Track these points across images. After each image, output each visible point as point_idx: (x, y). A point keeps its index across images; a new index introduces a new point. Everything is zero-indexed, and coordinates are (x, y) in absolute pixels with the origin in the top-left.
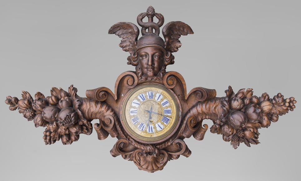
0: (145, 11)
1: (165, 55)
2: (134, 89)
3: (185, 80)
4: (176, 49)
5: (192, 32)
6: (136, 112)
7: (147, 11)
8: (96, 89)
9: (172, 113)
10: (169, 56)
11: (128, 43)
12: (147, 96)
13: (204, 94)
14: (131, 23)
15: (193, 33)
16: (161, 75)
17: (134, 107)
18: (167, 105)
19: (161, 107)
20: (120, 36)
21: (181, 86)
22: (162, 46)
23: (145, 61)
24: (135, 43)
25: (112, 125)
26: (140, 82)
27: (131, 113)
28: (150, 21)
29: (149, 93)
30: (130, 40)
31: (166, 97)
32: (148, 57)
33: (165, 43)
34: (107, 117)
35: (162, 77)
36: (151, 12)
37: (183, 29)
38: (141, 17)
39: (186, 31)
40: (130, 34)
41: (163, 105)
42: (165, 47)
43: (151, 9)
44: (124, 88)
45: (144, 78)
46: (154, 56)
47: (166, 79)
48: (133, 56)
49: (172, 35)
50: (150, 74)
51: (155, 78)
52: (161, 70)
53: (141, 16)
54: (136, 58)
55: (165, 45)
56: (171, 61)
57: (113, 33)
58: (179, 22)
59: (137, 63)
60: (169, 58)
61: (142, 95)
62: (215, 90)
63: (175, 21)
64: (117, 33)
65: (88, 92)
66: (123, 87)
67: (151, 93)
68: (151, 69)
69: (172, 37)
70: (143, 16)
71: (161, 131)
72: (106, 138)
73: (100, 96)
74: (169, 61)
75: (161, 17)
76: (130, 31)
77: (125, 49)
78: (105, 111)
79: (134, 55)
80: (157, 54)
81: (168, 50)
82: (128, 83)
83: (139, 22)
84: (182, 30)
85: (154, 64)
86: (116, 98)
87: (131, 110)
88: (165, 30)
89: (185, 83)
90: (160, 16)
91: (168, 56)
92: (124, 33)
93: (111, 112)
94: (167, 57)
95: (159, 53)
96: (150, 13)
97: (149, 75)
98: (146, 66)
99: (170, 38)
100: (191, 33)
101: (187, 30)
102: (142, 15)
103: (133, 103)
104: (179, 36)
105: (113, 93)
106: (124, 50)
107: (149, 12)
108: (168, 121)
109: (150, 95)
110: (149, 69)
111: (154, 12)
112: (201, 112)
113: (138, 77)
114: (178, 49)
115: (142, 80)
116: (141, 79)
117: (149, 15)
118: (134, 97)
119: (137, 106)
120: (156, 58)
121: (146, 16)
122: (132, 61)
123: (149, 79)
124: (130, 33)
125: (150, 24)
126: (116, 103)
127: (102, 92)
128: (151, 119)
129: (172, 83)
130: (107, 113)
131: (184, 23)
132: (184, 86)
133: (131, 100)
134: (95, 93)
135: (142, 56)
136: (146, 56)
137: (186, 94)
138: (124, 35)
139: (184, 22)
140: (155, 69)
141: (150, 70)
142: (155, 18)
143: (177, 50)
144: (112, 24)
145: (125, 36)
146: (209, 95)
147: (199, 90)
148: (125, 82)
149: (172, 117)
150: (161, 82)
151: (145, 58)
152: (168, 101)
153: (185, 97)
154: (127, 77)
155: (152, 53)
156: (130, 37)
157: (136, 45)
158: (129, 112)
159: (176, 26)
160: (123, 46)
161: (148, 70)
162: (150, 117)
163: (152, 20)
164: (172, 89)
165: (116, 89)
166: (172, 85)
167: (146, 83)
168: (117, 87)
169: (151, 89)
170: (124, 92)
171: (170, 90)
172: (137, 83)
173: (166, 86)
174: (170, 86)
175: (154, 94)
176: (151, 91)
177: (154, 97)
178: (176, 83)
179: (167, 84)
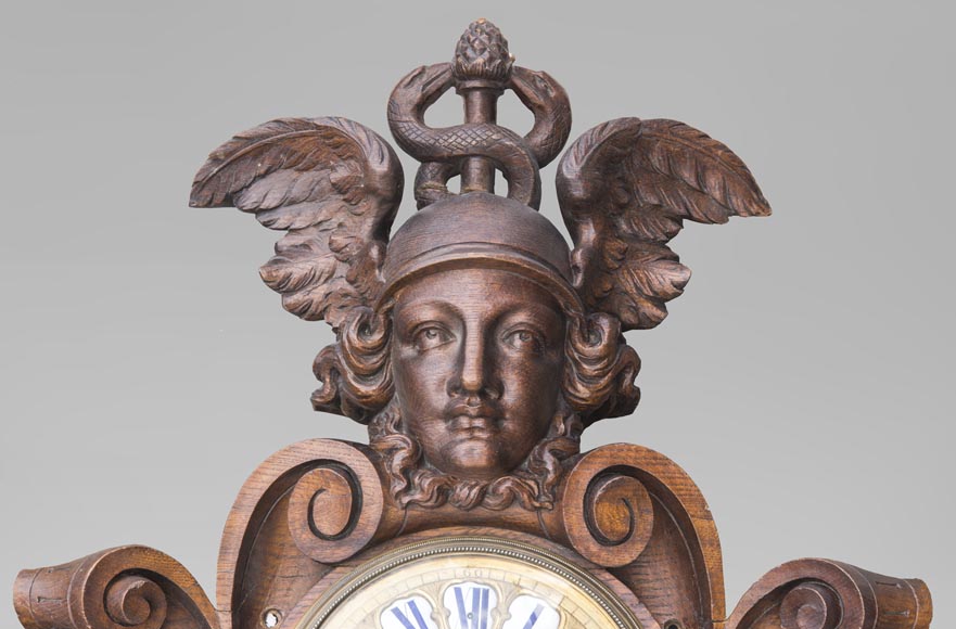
0: (442, 54)
1: (576, 337)
2: (358, 569)
3: (711, 507)
4: (649, 309)
5: (756, 203)
7: (461, 52)
8: (88, 561)
10: (605, 341)
11: (323, 261)
12: (448, 613)
13: (844, 598)
14: (349, 122)
15: (764, 208)
16: (550, 467)
20: (266, 217)
21: (683, 555)
22: (554, 268)
23: (435, 368)
24: (374, 252)
26: (396, 513)
28: (477, 115)
29: (458, 592)
30: (340, 240)
31: (583, 619)
32: (459, 336)
33: (578, 257)
35: (551, 477)
36: (486, 55)
37: (700, 178)
38: (415, 94)
39: (717, 194)
40: (336, 201)
42: (578, 281)
43: (484, 37)
44: (286, 567)
45: (426, 483)
46: (501, 334)
47: (582, 493)
48: (353, 336)
49: (622, 207)
50: (470, 451)
51: (508, 484)
52: (544, 435)
53: (418, 84)
54: (375, 350)
55: (576, 267)
56: (618, 379)
57: (220, 197)
58: (673, 127)
59: (382, 389)
60: (599, 359)
61: (412, 604)
62: (919, 584)
63: (645, 115)
64: (252, 197)
65: (28, 581)
66: (278, 557)
67: (476, 592)
68: (479, 423)
69: (624, 227)
70: (432, 88)
73: (111, 604)
74: (603, 382)
75: (552, 94)
76: (341, 173)
77: (298, 297)
79: (363, 328)
80: (520, 318)
81: (597, 310)
82: (316, 518)
83: (404, 127)
84: (693, 183)
85: (501, 390)
88: (577, 168)
89: (714, 531)
90: (541, 85)
91: (593, 345)
92: (296, 192)
94: (587, 350)
95: (537, 315)
96: (480, 60)
97: (465, 461)
98: (440, 400)
99: (608, 230)
100: (755, 208)
101: (724, 189)
102: (425, 79)
104: (671, 226)
105: (203, 595)
106: (292, 309)
107: (469, 52)
109: (468, 609)
110: (464, 422)
111: (505, 56)
113: (385, 480)
114: (664, 309)
115: (418, 496)
116: (407, 490)
117: (472, 75)
120: (510, 345)
121: (453, 89)
122: (350, 375)
123: (465, 492)
124: (338, 188)
125: (477, 136)
127: (128, 579)
129: (623, 528)
131: (706, 136)
132: (706, 551)
134: (77, 584)
135: (415, 334)
136: (444, 331)
137: (721, 607)
138: (295, 208)
139: (704, 131)
140: (509, 425)
141: (471, 429)
142: (508, 104)
143: (658, 313)
144: (219, 138)
145: (303, 216)
146: (883, 612)
148: (295, 513)
150: (547, 517)
151: (439, 347)
154: (309, 474)
155: (488, 307)
156: (341, 217)
157: (380, 266)
159: (650, 150)
160: (288, 277)
161: (454, 429)
163: (491, 114)
164: (621, 573)
165: (228, 569)
166: (625, 539)
167: (442, 531)
168: (238, 550)
169: (472, 571)
170: (286, 596)
171: (612, 577)
172: (378, 521)
173: (581, 549)
174: (611, 548)
175: (498, 603)
176: (476, 582)
177: (494, 620)
178: (650, 528)
179: (591, 534)
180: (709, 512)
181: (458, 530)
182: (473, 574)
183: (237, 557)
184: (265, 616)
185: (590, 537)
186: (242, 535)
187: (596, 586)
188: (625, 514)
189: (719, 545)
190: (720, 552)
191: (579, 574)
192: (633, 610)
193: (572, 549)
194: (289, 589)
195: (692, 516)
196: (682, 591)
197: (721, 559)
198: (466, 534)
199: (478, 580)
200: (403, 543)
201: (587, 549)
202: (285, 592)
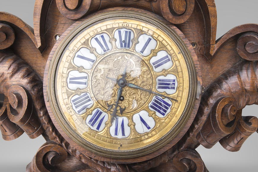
2: (84, 22)
6: (84, 81)
9: (178, 88)
12: (116, 40)
17: (80, 69)
18: (167, 65)
19: (150, 69)
25: (22, 112)
26: (97, 1)
27: (70, 82)
29: (120, 32)
31: (165, 44)
34: (13, 89)
41: (156, 67)
61: (102, 37)
66: (58, 17)
67: (126, 32)
71: (147, 134)
72: (19, 136)
78: (9, 76)
82: (67, 5)
86: (39, 44)
87: (70, 77)
89: (215, 12)
93: (24, 77)
103: (79, 56)
108: (167, 108)
109: (123, 39)
112: (248, 87)
118: (82, 41)
119: (87, 65)
126: (43, 56)
128: (122, 100)
129: (182, 9)
130: (13, 79)
132: (212, 19)
133: (73, 50)
147: (252, 29)
149: (179, 99)
150: (154, 4)
152: (170, 55)
153: (211, 49)
158: (65, 80)
162: (121, 96)
164: (180, 26)
165: (37, 21)
166: (183, 14)
167: (115, 8)
168: (40, 14)
169: (125, 24)
170: (62, 30)
171: (176, 28)
172: (90, 4)
173: (166, 17)
174: (177, 17)
175: (134, 37)
176: (126, 29)
177: (133, 43)
178: (192, 10)
179: (170, 11)
180: (215, 4)
181: (120, 9)
182: (125, 26)
183: (40, 17)
184: (56, 37)
185: (170, 13)
186: (41, 8)
187: (171, 32)
188: (184, 4)
189: (216, 17)
190: (216, 19)
191: (164, 26)
192: (183, 40)
193: (163, 17)
194: (63, 28)
195: (209, 5)
196: (199, 32)
197: (216, 22)
198: (124, 10)
199: (127, 28)
200: (100, 13)
201: (168, 17)
202: (62, 29)
